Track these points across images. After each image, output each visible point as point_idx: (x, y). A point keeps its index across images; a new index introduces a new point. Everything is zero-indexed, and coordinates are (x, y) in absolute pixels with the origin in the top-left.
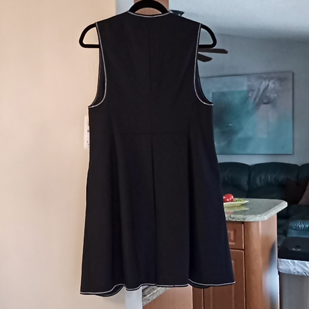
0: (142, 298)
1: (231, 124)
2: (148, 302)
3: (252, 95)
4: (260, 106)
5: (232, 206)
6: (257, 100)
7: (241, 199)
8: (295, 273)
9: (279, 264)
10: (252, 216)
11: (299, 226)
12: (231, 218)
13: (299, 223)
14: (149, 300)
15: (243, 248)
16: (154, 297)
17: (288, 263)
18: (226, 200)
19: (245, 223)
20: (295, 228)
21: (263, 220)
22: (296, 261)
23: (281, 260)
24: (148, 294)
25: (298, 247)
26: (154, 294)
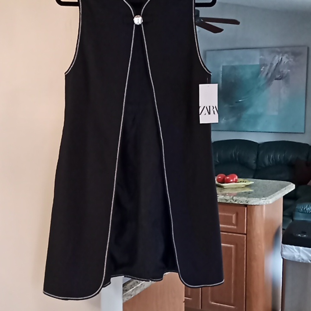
0: (123, 293)
1: (240, 100)
2: (130, 297)
3: (265, 70)
4: (272, 81)
5: (236, 187)
6: (270, 75)
7: (246, 180)
8: (299, 260)
9: (283, 250)
10: (257, 198)
11: (307, 209)
12: (233, 200)
13: (307, 206)
14: (131, 295)
15: (245, 233)
16: (138, 292)
17: (293, 249)
18: (230, 180)
19: (248, 206)
20: (302, 211)
21: (268, 203)
22: (301, 248)
23: (286, 246)
24: (131, 288)
25: (304, 233)
26: (138, 288)
